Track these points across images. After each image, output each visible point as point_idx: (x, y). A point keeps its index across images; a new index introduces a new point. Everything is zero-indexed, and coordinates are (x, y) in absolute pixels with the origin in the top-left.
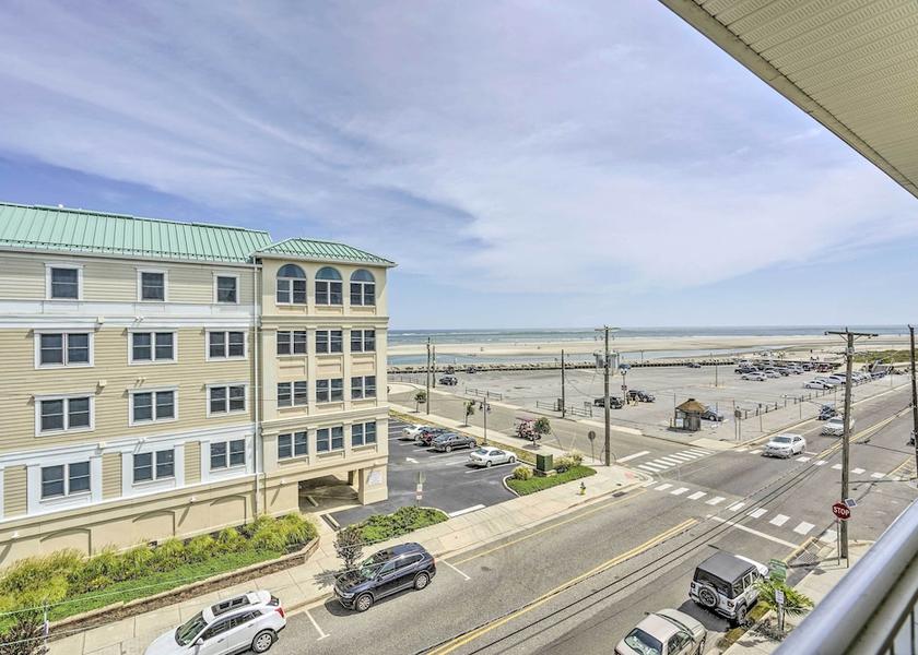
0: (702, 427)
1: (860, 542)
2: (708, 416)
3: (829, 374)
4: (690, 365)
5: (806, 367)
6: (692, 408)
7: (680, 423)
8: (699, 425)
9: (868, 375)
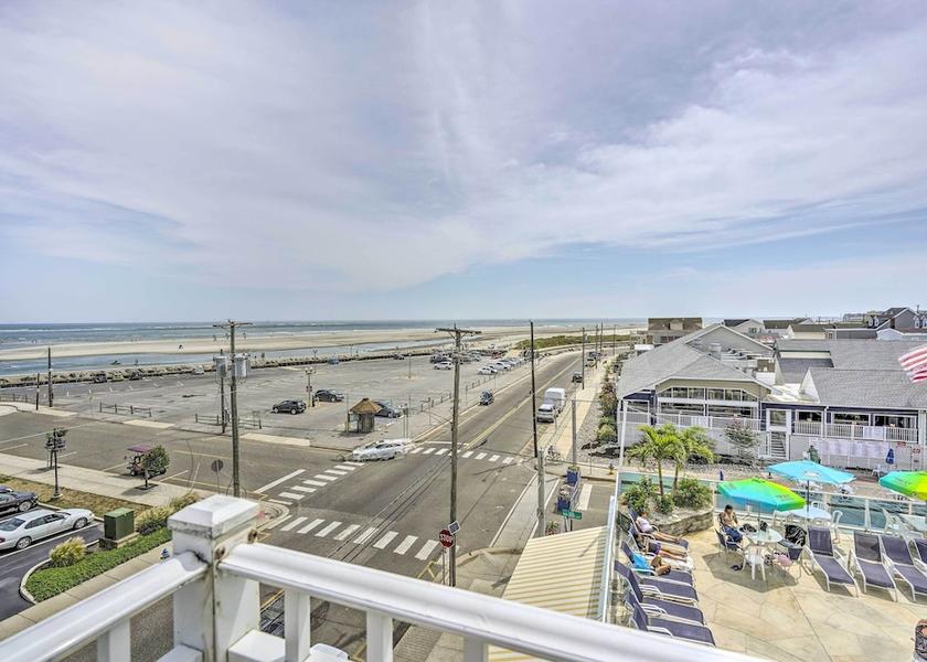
0: (376, 427)
1: (474, 553)
2: (385, 413)
3: (497, 361)
4: (396, 357)
5: (484, 353)
6: (365, 409)
7: (354, 426)
8: (372, 425)
9: (522, 359)
